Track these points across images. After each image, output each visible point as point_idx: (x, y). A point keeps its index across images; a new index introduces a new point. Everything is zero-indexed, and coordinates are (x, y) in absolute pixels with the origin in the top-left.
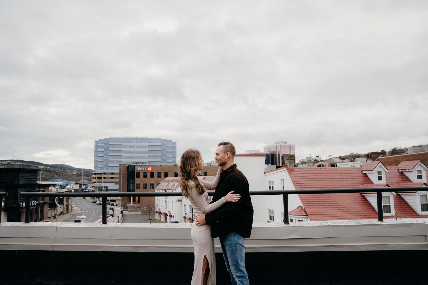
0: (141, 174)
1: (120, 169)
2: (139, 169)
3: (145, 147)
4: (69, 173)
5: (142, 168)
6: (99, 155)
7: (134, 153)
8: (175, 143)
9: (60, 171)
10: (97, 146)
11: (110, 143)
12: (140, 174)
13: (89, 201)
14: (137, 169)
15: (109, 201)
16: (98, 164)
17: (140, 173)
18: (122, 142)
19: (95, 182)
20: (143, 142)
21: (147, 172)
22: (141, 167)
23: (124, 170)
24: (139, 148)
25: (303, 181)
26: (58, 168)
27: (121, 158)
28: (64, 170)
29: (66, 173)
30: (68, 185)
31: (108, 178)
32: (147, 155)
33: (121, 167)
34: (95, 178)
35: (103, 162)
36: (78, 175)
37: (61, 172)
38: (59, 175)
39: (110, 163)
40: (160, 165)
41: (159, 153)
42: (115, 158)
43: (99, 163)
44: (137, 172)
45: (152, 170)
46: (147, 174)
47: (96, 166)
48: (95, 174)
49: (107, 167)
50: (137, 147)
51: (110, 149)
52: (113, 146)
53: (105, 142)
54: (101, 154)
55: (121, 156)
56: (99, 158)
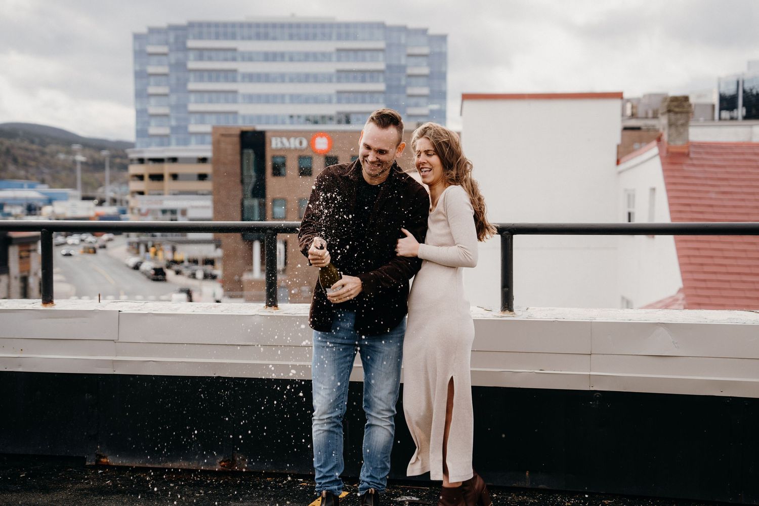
0: (288, 164)
1: (216, 145)
2: (282, 142)
3: (324, 57)
4: (62, 156)
5: (292, 140)
6: (152, 90)
7: (283, 81)
9: (27, 150)
10: (140, 55)
11: (191, 43)
12: (284, 164)
13: (119, 264)
14: (274, 144)
15: (186, 263)
16: (148, 123)
17: (283, 157)
18: (234, 37)
19: (142, 193)
20: (314, 37)
21: (311, 158)
22: (288, 134)
23: (232, 148)
24: (299, 60)
25: (713, 196)
26: (18, 140)
27: (235, 101)
28: (43, 144)
29: (48, 158)
30: (55, 203)
31: (188, 178)
32: (330, 89)
33: (219, 137)
34: (141, 177)
35: (166, 116)
36: (95, 166)
37: (29, 154)
38: (25, 165)
39: (193, 120)
41: (378, 81)
42: (211, 101)
43: (153, 122)
44: (273, 157)
45: (331, 147)
46: (311, 163)
47: (141, 133)
48: (141, 161)
49: (182, 133)
50: (292, 58)
51: (192, 65)
52: (201, 53)
53: (171, 39)
54: (158, 85)
55: (235, 92)
56: (153, 101)
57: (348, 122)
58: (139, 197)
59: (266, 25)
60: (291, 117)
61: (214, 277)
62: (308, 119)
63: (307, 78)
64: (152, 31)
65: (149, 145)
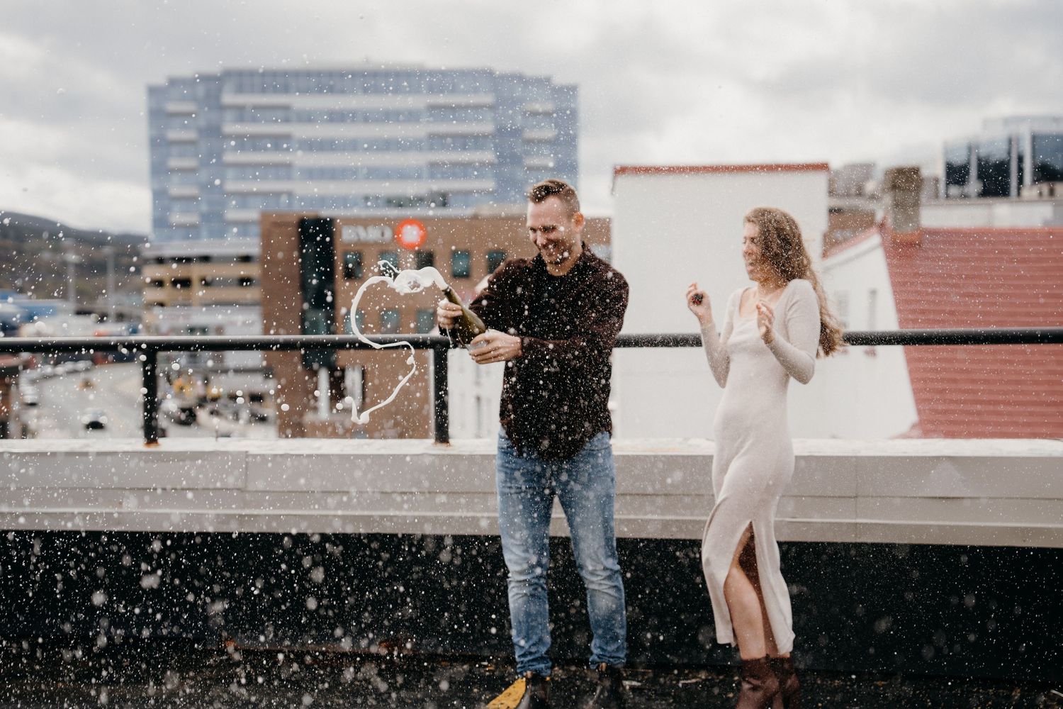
0: (366, 262)
1: (266, 237)
2: (356, 233)
3: (412, 116)
4: (46, 255)
5: (371, 229)
6: (174, 163)
7: (355, 149)
8: (570, 91)
10: (158, 116)
11: (229, 98)
12: (360, 264)
14: (346, 236)
15: (224, 401)
16: (169, 209)
17: (359, 252)
18: (286, 90)
19: (161, 305)
21: (396, 253)
22: (366, 222)
23: (285, 243)
24: (376, 122)
27: (289, 178)
31: (224, 283)
32: (422, 159)
33: (270, 227)
34: (159, 283)
35: (194, 198)
39: (232, 204)
40: (468, 212)
41: (485, 149)
43: (177, 207)
44: (345, 253)
45: (424, 239)
47: (160, 222)
48: (160, 261)
49: (216, 222)
50: (366, 117)
51: (231, 128)
52: (241, 113)
53: (201, 91)
54: (181, 155)
55: (288, 166)
56: (175, 178)
57: (444, 204)
58: (157, 310)
59: (331, 74)
60: (367, 199)
61: (263, 419)
62: (391, 202)
63: (388, 145)
64: (173, 82)
65: (170, 238)
